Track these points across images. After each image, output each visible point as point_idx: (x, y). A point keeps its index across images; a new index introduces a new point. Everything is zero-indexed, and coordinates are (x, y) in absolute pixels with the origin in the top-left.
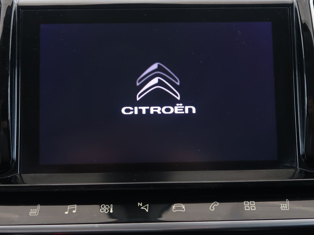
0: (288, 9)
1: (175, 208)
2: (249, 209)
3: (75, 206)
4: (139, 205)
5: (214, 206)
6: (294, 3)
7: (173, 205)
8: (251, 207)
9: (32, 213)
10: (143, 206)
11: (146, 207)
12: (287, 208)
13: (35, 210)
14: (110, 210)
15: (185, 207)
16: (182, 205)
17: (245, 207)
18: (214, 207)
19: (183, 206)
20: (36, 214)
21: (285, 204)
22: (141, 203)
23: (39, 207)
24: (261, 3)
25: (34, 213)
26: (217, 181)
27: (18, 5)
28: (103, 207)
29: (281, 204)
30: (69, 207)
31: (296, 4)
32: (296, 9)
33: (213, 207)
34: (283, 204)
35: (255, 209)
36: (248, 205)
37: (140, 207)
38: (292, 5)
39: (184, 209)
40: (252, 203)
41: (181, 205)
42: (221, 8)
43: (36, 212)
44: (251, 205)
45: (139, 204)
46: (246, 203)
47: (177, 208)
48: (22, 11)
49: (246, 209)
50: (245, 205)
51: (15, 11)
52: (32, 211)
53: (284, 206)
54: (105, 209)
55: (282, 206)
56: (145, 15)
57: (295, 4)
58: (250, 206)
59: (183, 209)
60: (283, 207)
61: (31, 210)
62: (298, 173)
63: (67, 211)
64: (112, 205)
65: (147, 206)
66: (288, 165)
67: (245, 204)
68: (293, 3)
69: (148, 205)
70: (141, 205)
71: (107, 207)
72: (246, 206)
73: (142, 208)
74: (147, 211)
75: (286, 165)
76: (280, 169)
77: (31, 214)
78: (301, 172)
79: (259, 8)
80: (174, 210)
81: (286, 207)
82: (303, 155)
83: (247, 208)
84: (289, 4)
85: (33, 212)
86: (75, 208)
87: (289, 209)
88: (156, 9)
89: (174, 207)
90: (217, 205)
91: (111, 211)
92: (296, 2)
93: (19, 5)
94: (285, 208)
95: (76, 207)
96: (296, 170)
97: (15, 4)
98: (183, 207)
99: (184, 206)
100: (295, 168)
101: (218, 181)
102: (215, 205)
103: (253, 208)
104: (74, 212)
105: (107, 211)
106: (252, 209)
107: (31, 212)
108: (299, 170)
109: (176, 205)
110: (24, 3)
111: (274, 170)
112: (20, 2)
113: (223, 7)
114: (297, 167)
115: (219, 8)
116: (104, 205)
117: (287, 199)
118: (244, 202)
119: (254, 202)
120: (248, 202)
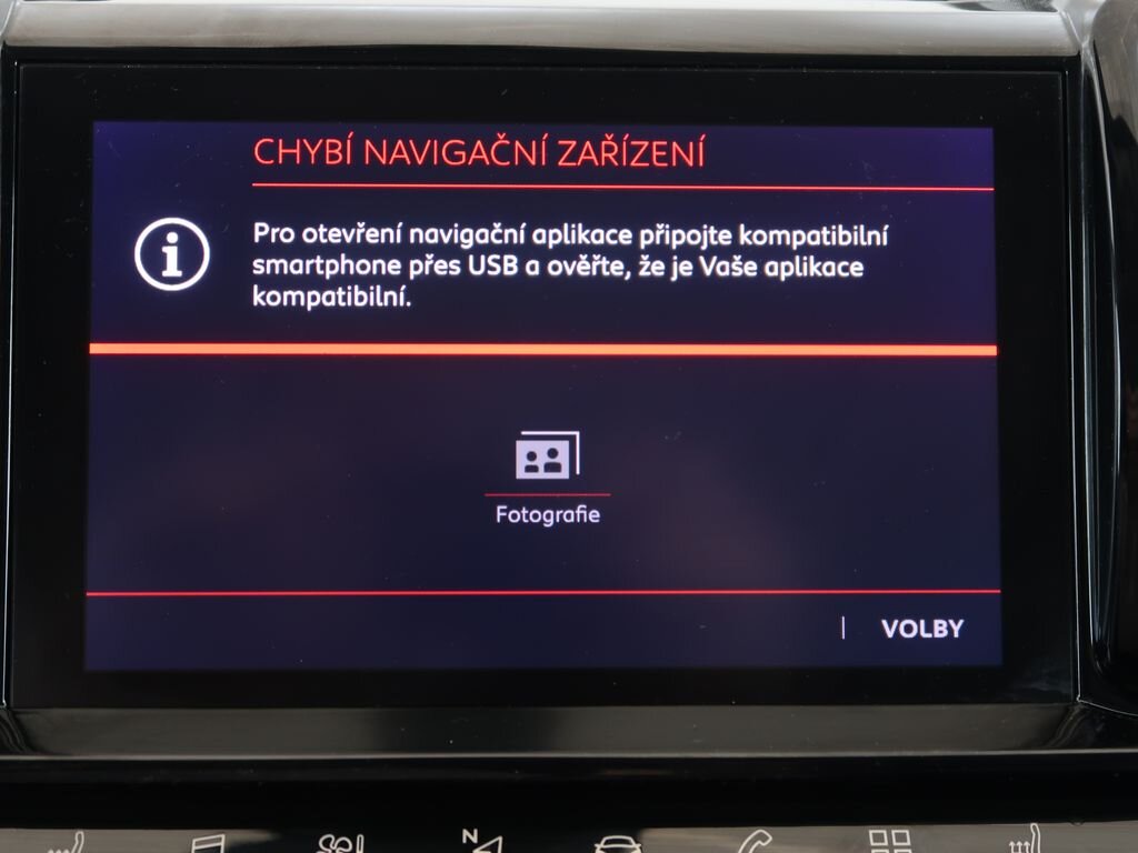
0: (1060, 78)
3: (220, 840)
4: (468, 838)
5: (755, 847)
6: (1082, 57)
7: (599, 842)
8: (896, 851)
10: (481, 841)
11: (494, 848)
13: (66, 852)
15: (641, 848)
16: (632, 841)
17: (873, 851)
19: (634, 845)
21: (1027, 844)
22: (476, 831)
23: (79, 836)
24: (955, 53)
27: (4, 43)
28: (327, 843)
29: (1012, 844)
31: (1092, 59)
32: (1089, 77)
34: (1019, 844)
36: (886, 843)
37: (471, 846)
38: (1074, 61)
40: (901, 838)
41: (629, 843)
42: (800, 71)
44: (895, 844)
45: (466, 833)
46: (878, 838)
48: (22, 68)
50: (872, 844)
53: (1023, 849)
54: (334, 852)
55: (1016, 849)
56: (503, 93)
57: (1088, 59)
58: (891, 847)
60: (1019, 852)
61: (51, 852)
62: (1075, 719)
64: (361, 838)
65: (497, 843)
66: (1043, 686)
67: (875, 841)
68: (1079, 56)
69: (500, 839)
70: (475, 839)
71: (343, 844)
72: (875, 848)
73: (477, 851)
75: (1034, 685)
76: (1010, 701)
78: (1088, 713)
79: (944, 72)
82: (1100, 645)
84: (1062, 57)
86: (219, 847)
88: (547, 69)
89: (602, 849)
90: (763, 844)
92: (1089, 52)
93: (8, 43)
95: (222, 844)
96: (1067, 711)
99: (638, 846)
100: (1068, 699)
101: (774, 750)
102: (759, 842)
108: (1082, 707)
109: (607, 843)
110: (30, 35)
111: (986, 707)
112: (14, 32)
113: (808, 67)
114: (1076, 696)
115: (792, 70)
116: (330, 839)
117: (1036, 824)
118: (871, 832)
119: (907, 832)
120: (885, 832)
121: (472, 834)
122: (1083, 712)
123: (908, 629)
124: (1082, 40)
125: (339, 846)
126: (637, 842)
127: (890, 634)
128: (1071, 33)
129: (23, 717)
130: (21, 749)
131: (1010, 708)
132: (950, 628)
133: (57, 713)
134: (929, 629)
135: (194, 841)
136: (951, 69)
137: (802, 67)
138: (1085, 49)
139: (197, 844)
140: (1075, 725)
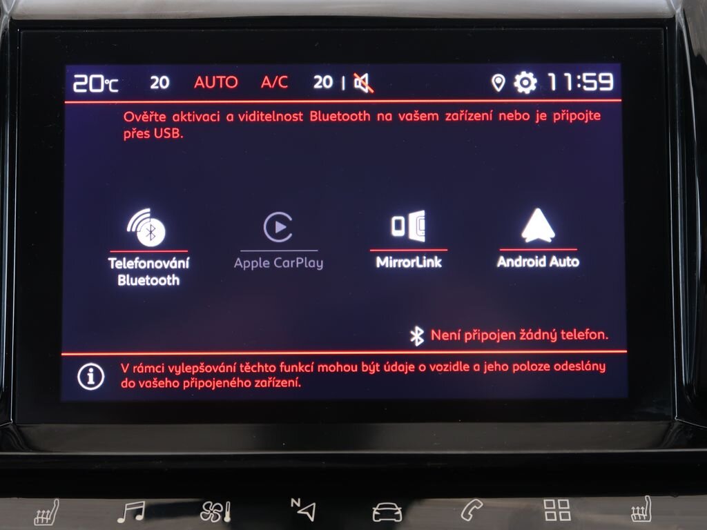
0: (663, 32)
1: (378, 513)
2: (555, 520)
3: (142, 505)
5: (473, 508)
6: (677, 16)
7: (375, 507)
8: (560, 513)
9: (40, 520)
10: (303, 505)
11: (310, 510)
12: (648, 518)
13: (48, 512)
14: (223, 514)
15: (401, 510)
16: (396, 506)
17: (546, 513)
18: (471, 510)
19: (397, 508)
20: (50, 522)
21: (643, 508)
22: (299, 500)
24: (596, 17)
25: (45, 520)
26: (480, 450)
27: (11, 19)
29: (633, 508)
31: (682, 20)
32: (681, 32)
33: (469, 513)
34: (638, 508)
35: (570, 520)
36: (554, 508)
37: (296, 508)
38: (671, 21)
39: (399, 515)
40: (564, 504)
41: (394, 507)
42: (500, 29)
43: (50, 519)
44: (560, 508)
45: (293, 501)
46: (550, 504)
47: (383, 514)
48: (22, 33)
49: (547, 520)
51: (4, 34)
52: (40, 515)
53: (640, 512)
54: (212, 512)
55: (636, 512)
56: (316, 45)
57: (680, 19)
59: (397, 517)
60: (638, 514)
62: (673, 432)
63: (123, 518)
66: (653, 410)
68: (674, 18)
69: (314, 504)
70: (298, 505)
71: (218, 507)
74: (312, 519)
75: (648, 410)
76: (633, 420)
77: (38, 522)
78: (683, 427)
79: (590, 29)
80: (377, 517)
81: (645, 516)
82: (689, 386)
84: (664, 19)
85: (42, 518)
86: (141, 510)
87: (650, 521)
88: (342, 30)
89: (377, 511)
91: (227, 519)
92: (680, 15)
93: (14, 18)
94: (642, 517)
95: (143, 507)
96: (670, 426)
97: (4, 17)
98: (397, 511)
99: (399, 509)
100: (670, 419)
101: (484, 450)
102: (475, 507)
103: (565, 516)
104: (140, 518)
106: (561, 520)
107: (38, 518)
108: (679, 423)
109: (380, 507)
110: (27, 13)
111: (618, 423)
112: (17, 11)
113: (505, 27)
114: (674, 417)
115: (495, 29)
116: (210, 504)
117: (648, 496)
118: (545, 501)
119: (567, 501)
120: (553, 501)
121: (297, 501)
122: (679, 427)
124: (677, 9)
125: (214, 508)
126: (399, 507)
128: (669, 4)
129: (23, 429)
130: (23, 448)
131: (633, 424)
133: (43, 427)
135: (126, 505)
136: (593, 27)
137: (501, 27)
138: (678, 14)
139: (128, 507)
140: (675, 434)
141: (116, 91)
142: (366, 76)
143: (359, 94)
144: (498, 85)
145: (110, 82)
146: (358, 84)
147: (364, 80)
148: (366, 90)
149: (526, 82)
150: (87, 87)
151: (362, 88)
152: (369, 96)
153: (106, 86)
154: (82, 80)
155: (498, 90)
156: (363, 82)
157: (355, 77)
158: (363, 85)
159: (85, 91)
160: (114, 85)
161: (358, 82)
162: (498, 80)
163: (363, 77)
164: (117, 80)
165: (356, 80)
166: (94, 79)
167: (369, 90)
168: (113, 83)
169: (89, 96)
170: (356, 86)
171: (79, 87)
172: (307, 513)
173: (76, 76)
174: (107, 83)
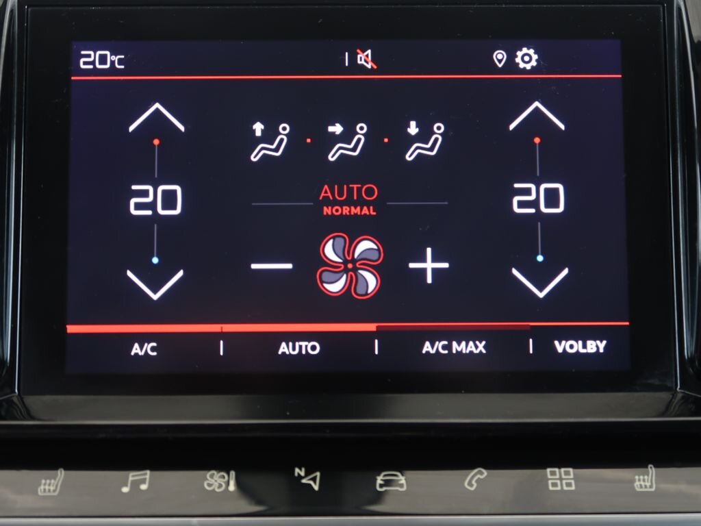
0: (661, 9)
1: (382, 482)
2: (559, 488)
3: (146, 474)
4: (298, 473)
5: (476, 478)
7: (379, 475)
8: (564, 481)
9: (45, 490)
10: (307, 474)
11: (314, 479)
12: (651, 487)
13: (53, 481)
14: (228, 484)
15: (406, 479)
16: (400, 475)
17: (550, 482)
18: (474, 480)
19: (401, 477)
20: (54, 491)
21: (646, 477)
22: (303, 469)
23: (61, 473)
26: (483, 418)
28: (212, 476)
29: (637, 477)
30: (132, 476)
32: (679, 9)
33: (474, 482)
34: (641, 477)
35: (573, 488)
36: (558, 477)
37: (300, 477)
39: (403, 484)
40: (567, 473)
41: (398, 476)
42: (500, 6)
43: (54, 488)
44: (563, 477)
45: (297, 470)
46: (553, 473)
47: (387, 483)
48: (30, 10)
49: (551, 488)
50: (549, 477)
51: (12, 11)
52: (45, 484)
53: (644, 481)
54: (216, 481)
55: (639, 480)
56: (321, 20)
58: (561, 479)
59: (401, 486)
60: (642, 483)
61: (43, 481)
62: (677, 404)
63: (127, 486)
64: (233, 473)
65: (316, 476)
66: (655, 382)
67: (551, 475)
69: (318, 474)
70: (302, 474)
71: (222, 477)
72: (551, 479)
73: (304, 481)
74: (316, 488)
75: (651, 381)
76: (636, 391)
77: (42, 490)
78: (686, 399)
79: (590, 6)
80: (381, 486)
81: (648, 484)
82: (691, 359)
83: (554, 485)
85: (47, 487)
86: (145, 479)
87: (654, 489)
88: (346, 6)
89: (382, 480)
90: (482, 477)
91: (232, 488)
94: (646, 487)
95: (148, 477)
96: (674, 396)
98: (401, 480)
99: (403, 478)
100: (672, 390)
102: (479, 476)
103: (569, 485)
104: (144, 487)
105: (220, 486)
106: (565, 488)
107: (42, 487)
108: (681, 394)
109: (385, 476)
113: (506, 4)
114: (677, 388)
115: (496, 6)
116: (214, 474)
117: (652, 466)
118: (549, 470)
119: (571, 470)
120: (557, 470)
121: (301, 471)
122: (682, 398)
123: (572, 347)
125: (219, 478)
126: (403, 475)
127: (560, 349)
129: (27, 401)
130: (25, 417)
131: (635, 394)
132: (597, 346)
133: (48, 398)
134: (585, 346)
136: (593, 4)
137: (502, 4)
140: (677, 406)
141: (123, 67)
142: (369, 52)
143: (363, 70)
144: (500, 61)
145: (116, 58)
146: (361, 60)
147: (367, 56)
148: (369, 66)
149: (527, 58)
150: (93, 63)
151: (365, 64)
152: (371, 71)
153: (113, 63)
154: (89, 56)
155: (500, 66)
156: (366, 59)
157: (358, 54)
158: (366, 61)
159: (91, 67)
160: (120, 61)
161: (361, 58)
162: (500, 56)
163: (366, 54)
164: (123, 57)
165: (359, 56)
166: (100, 55)
167: (372, 66)
168: (119, 59)
169: (95, 72)
170: (359, 62)
171: (85, 63)
172: (312, 483)
173: (83, 52)
174: (113, 60)
